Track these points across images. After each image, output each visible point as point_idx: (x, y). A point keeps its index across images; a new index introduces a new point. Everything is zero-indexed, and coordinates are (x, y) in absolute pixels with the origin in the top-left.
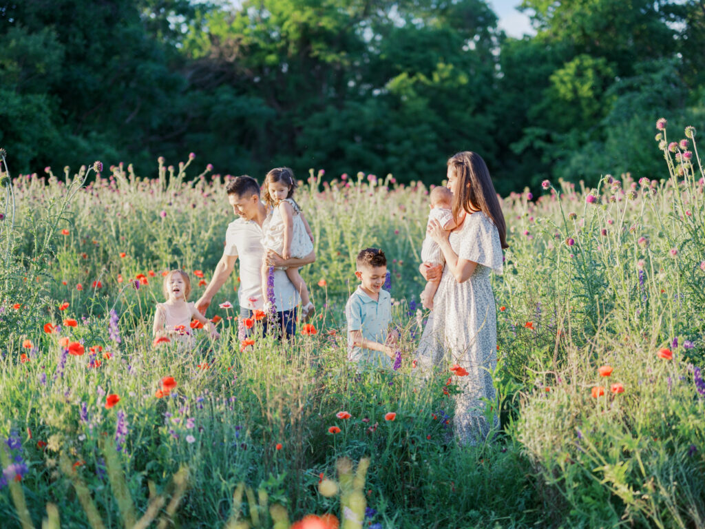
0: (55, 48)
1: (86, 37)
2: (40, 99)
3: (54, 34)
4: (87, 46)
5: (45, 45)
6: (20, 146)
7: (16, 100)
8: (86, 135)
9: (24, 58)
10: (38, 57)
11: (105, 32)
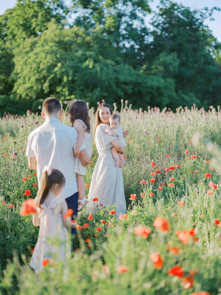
0: (176, 61)
1: (187, 56)
2: (171, 80)
3: (176, 55)
4: (187, 60)
5: (173, 59)
6: (163, 98)
7: (162, 81)
8: (187, 95)
9: (165, 65)
10: (170, 64)
11: (193, 54)
